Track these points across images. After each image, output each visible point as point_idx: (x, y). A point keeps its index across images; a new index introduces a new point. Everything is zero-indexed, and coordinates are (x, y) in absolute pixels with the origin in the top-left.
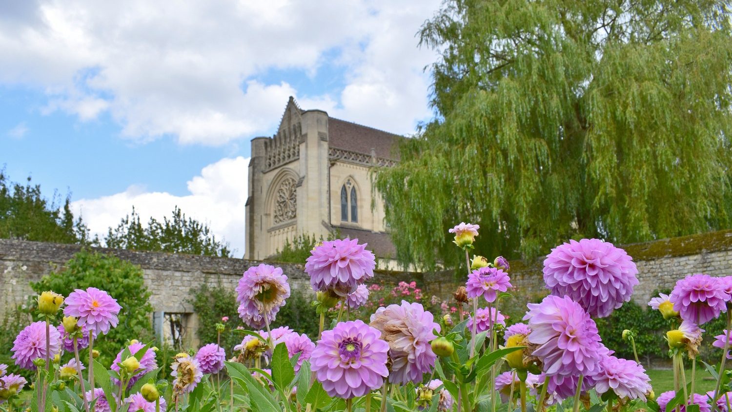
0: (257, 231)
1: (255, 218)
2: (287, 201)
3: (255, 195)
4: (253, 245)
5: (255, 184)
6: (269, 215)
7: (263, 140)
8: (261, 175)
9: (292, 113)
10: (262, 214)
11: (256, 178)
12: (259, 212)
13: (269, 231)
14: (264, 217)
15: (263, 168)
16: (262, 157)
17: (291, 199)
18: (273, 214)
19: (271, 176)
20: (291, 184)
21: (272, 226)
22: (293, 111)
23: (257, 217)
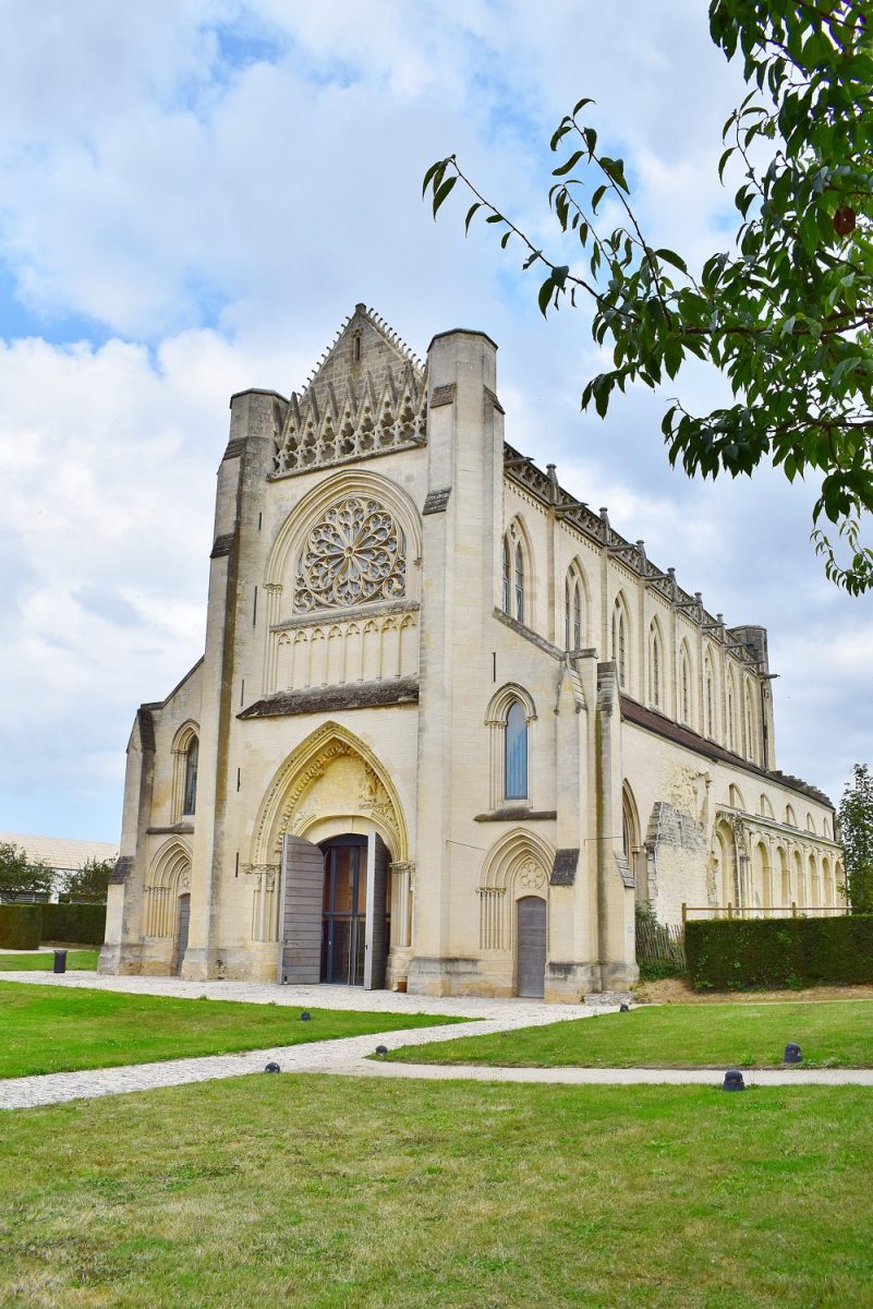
0: (242, 625)
1: (239, 590)
2: (347, 555)
3: (243, 533)
4: (231, 662)
5: (245, 505)
6: (280, 587)
7: (271, 398)
8: (262, 484)
9: (364, 344)
10: (260, 583)
11: (246, 489)
12: (253, 577)
13: (280, 629)
14: (263, 593)
15: (268, 466)
16: (266, 440)
17: (360, 552)
18: (290, 588)
19: (295, 489)
20: (366, 514)
21: (287, 616)
22: (369, 340)
23: (244, 590)
